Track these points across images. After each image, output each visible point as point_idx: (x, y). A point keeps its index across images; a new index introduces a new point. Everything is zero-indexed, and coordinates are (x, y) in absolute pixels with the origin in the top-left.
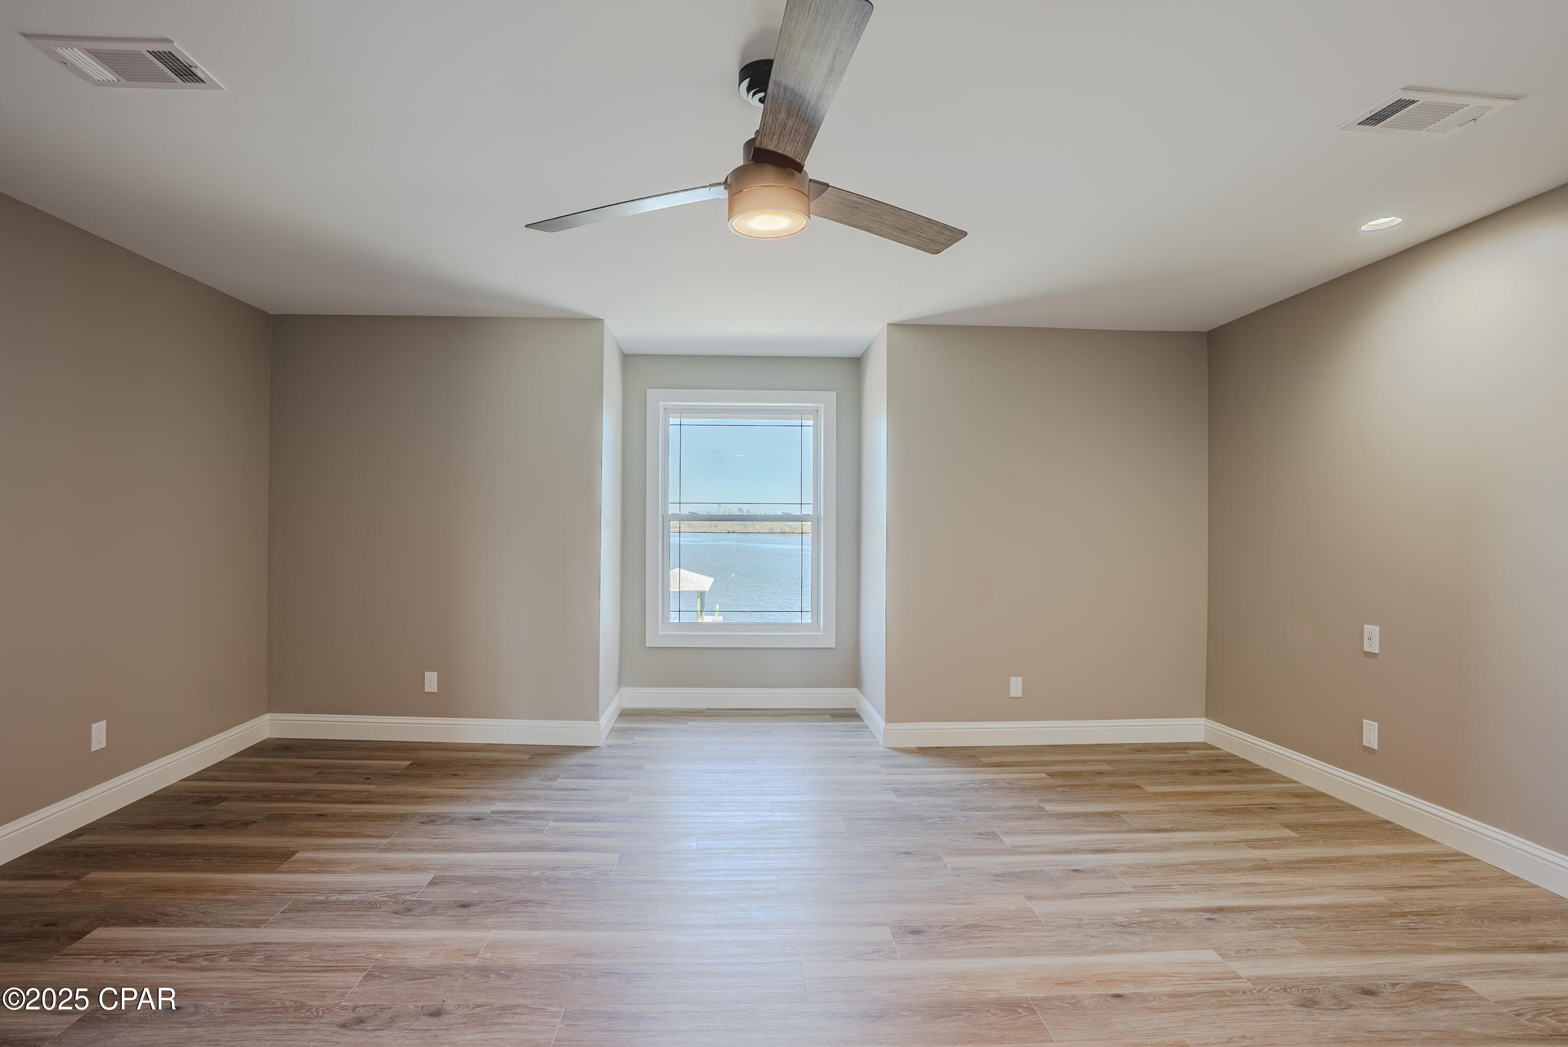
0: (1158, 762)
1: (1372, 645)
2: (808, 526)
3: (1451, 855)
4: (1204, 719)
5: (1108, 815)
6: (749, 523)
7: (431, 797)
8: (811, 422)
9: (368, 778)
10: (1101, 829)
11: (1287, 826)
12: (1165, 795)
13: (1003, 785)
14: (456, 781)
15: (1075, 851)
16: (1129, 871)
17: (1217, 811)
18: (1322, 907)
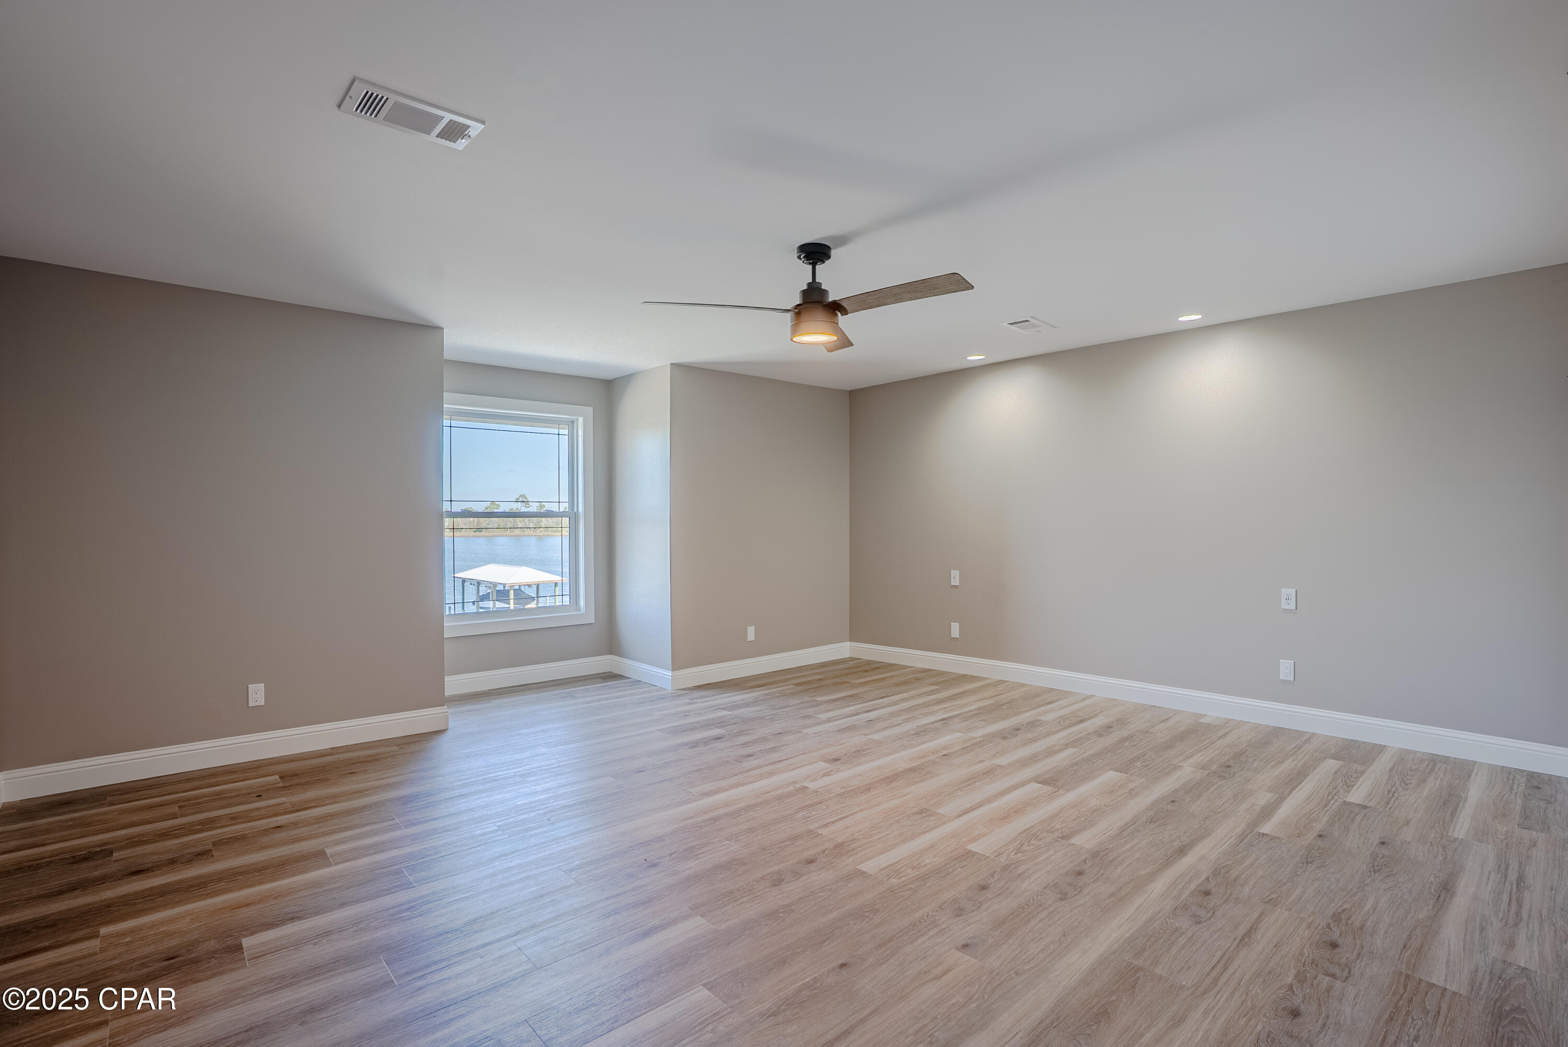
0: (841, 669)
1: (955, 581)
2: (566, 521)
3: (997, 682)
4: (849, 642)
5: (852, 696)
6: (526, 519)
7: (368, 790)
8: (566, 432)
9: (260, 796)
10: (857, 703)
11: (932, 684)
12: (865, 683)
13: (777, 695)
14: (354, 778)
15: (857, 714)
16: (892, 715)
17: (896, 685)
18: (976, 709)
